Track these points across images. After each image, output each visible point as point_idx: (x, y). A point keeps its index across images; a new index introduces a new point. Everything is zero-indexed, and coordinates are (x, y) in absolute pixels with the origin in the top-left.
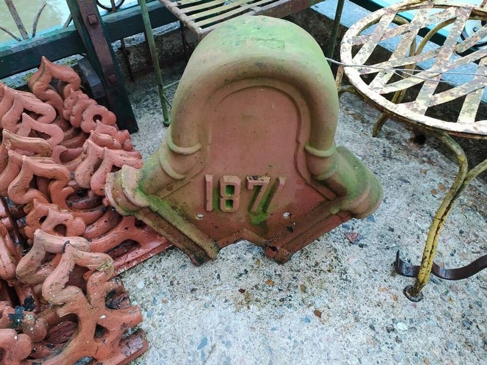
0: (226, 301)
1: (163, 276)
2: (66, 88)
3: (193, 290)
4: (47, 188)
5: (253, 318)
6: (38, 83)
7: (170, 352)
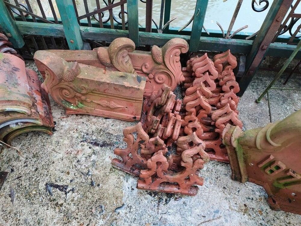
0: (236, 204)
1: (216, 172)
2: (228, 67)
3: (224, 188)
4: (199, 110)
5: (243, 220)
6: (219, 60)
7: (202, 204)
